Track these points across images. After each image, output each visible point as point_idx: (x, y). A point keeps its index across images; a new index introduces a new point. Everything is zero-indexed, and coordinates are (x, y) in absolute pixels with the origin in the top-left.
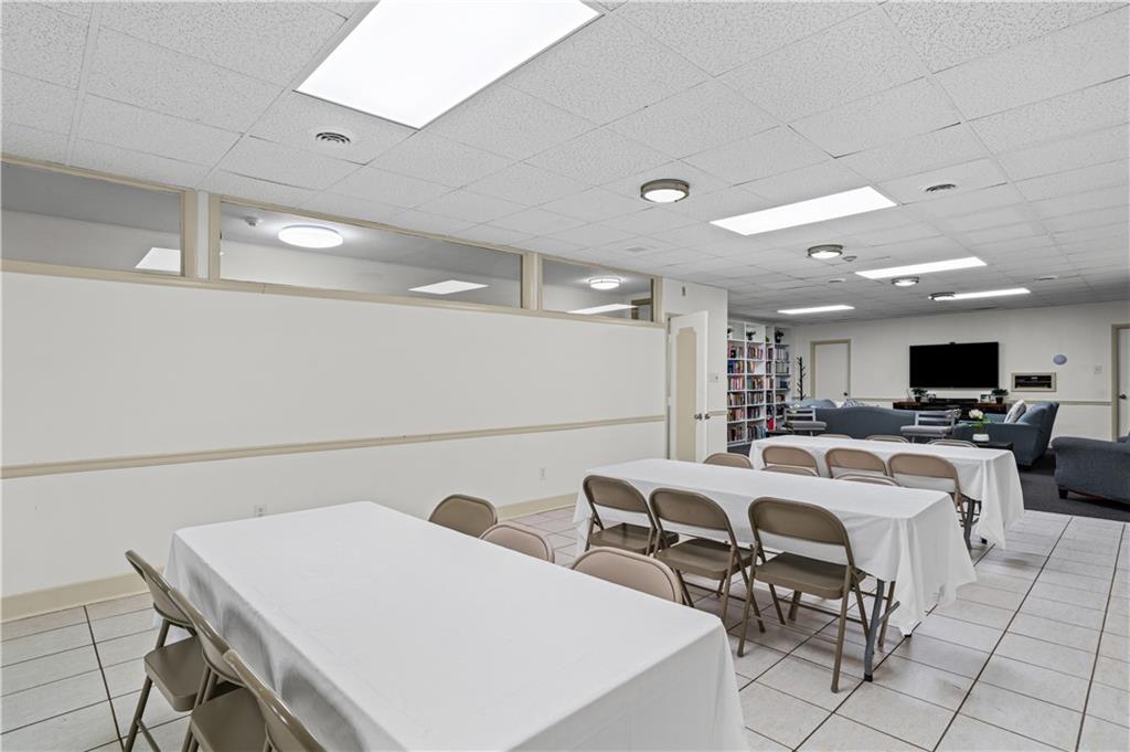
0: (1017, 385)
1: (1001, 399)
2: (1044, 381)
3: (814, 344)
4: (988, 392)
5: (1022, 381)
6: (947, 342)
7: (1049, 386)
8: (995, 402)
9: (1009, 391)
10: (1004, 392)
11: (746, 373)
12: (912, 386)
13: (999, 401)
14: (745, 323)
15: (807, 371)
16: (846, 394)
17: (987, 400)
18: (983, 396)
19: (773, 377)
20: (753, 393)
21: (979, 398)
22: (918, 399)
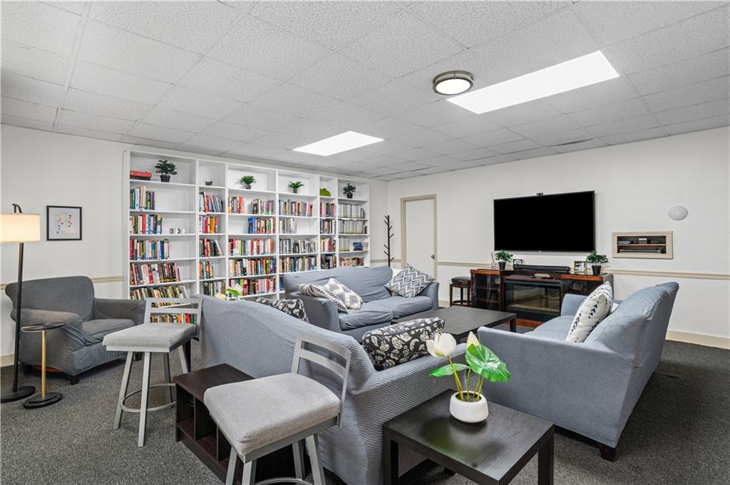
0: (620, 249)
1: (599, 268)
2: (656, 244)
3: (404, 201)
4: (583, 257)
5: (626, 243)
6: (534, 194)
7: (664, 251)
8: (591, 272)
9: (609, 257)
10: (602, 258)
11: (279, 233)
12: (497, 248)
13: (597, 270)
14: (277, 171)
15: (396, 229)
16: (433, 257)
17: (581, 269)
18: (577, 263)
19: (336, 238)
20: (294, 259)
21: (572, 266)
22: (502, 265)
